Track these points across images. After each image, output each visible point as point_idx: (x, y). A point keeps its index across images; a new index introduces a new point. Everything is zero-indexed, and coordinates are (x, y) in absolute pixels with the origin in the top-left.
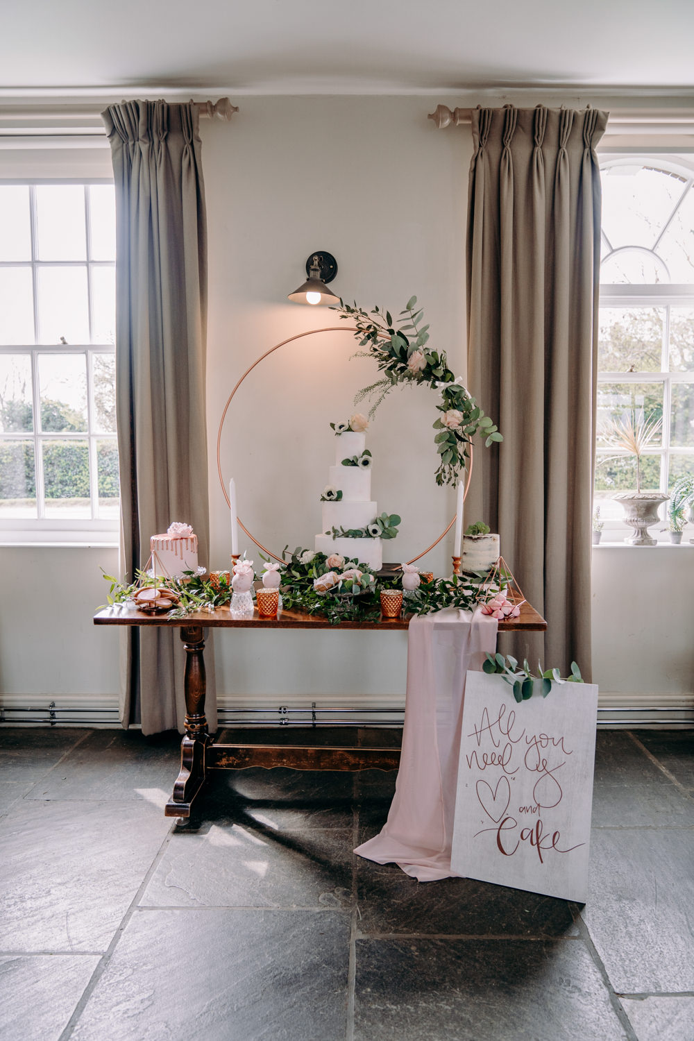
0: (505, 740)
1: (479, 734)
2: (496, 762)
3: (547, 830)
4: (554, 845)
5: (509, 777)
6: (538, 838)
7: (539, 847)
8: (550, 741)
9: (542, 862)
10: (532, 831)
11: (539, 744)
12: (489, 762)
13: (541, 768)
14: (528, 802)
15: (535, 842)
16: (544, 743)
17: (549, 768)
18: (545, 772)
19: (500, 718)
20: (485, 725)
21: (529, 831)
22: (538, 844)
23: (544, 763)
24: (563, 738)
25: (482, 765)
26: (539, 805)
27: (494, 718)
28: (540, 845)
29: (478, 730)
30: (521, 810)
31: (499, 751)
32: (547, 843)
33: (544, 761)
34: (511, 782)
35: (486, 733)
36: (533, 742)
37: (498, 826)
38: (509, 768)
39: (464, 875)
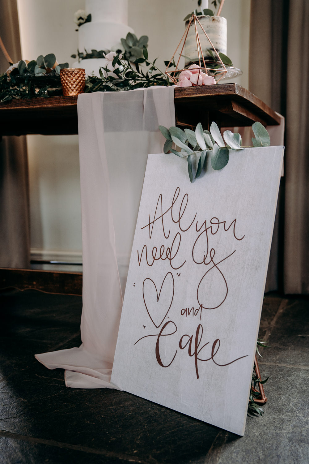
0: (175, 229)
1: (151, 225)
2: (164, 256)
3: (207, 337)
4: (213, 356)
5: (174, 272)
6: (196, 347)
7: (196, 358)
8: (222, 225)
9: (198, 377)
10: (191, 338)
11: (209, 230)
12: (158, 256)
13: (208, 260)
14: (191, 303)
15: (193, 351)
16: (215, 227)
17: (216, 261)
18: (212, 264)
19: (173, 205)
20: (159, 214)
21: (189, 338)
22: (196, 354)
23: (212, 252)
24: (235, 220)
25: (151, 260)
26: (201, 306)
27: (167, 204)
28: (198, 357)
29: (151, 221)
30: (183, 311)
31: (168, 243)
32: (205, 353)
33: (213, 251)
34: (176, 277)
35: (159, 223)
36: (204, 228)
37: (158, 331)
38: (176, 263)
39: (122, 388)
